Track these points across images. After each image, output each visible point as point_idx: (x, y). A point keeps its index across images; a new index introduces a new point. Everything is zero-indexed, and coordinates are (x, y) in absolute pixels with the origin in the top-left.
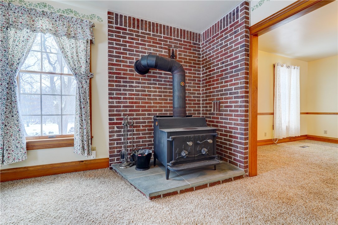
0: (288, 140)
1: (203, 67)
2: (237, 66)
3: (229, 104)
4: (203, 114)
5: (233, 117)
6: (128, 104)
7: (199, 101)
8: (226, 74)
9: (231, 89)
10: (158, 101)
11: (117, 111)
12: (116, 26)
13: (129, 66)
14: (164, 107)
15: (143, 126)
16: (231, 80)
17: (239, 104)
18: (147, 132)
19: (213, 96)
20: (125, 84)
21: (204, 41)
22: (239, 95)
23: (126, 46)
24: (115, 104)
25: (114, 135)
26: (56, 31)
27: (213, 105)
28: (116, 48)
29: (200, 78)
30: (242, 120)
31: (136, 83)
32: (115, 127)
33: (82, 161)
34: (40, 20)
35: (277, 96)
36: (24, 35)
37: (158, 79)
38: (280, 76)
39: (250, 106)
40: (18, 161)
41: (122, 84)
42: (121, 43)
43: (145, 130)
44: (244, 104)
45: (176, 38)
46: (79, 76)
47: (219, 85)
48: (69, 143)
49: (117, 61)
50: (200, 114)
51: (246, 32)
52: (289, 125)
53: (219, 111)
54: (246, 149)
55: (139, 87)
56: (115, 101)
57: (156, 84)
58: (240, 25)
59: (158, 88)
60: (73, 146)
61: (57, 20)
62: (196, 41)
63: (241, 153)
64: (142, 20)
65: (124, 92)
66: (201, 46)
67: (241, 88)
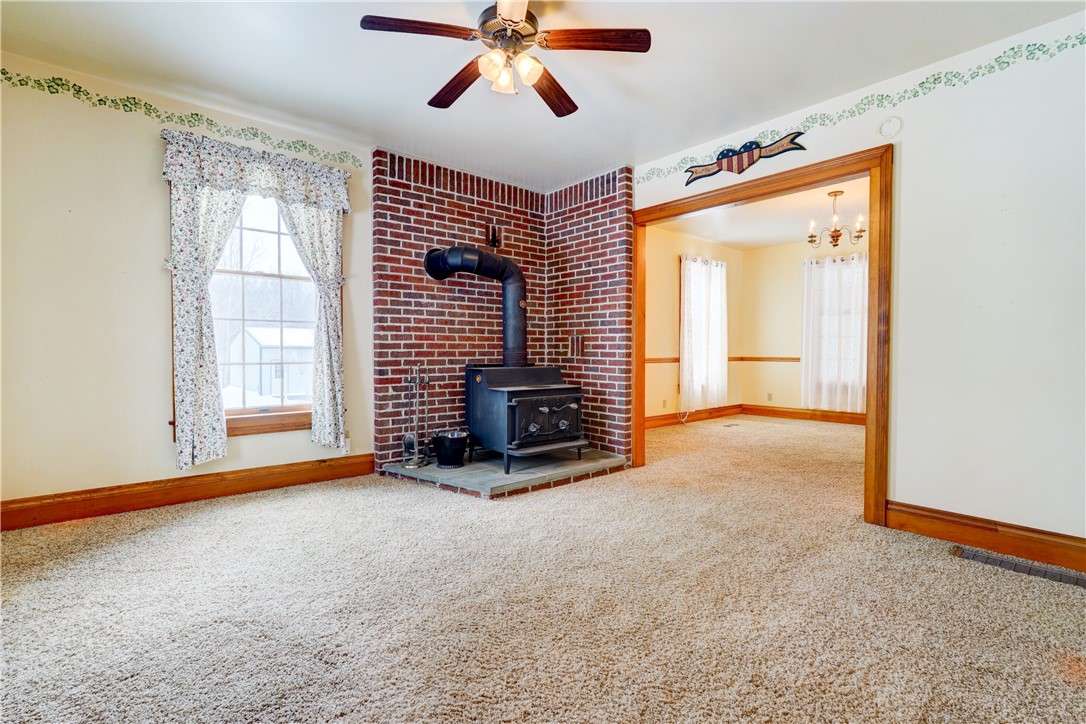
0: (707, 415)
1: (550, 265)
2: (613, 276)
3: (600, 343)
4: (550, 360)
5: (608, 366)
6: (413, 341)
7: (542, 333)
8: (595, 286)
9: (604, 316)
10: (468, 335)
11: (393, 354)
12: (391, 179)
13: (414, 263)
14: (479, 346)
15: (440, 386)
16: (604, 300)
17: (617, 343)
18: (448, 397)
19: (571, 325)
20: (407, 299)
21: (551, 211)
22: (617, 327)
23: (408, 220)
24: (390, 342)
25: (387, 405)
26: (283, 191)
27: (570, 343)
28: (392, 226)
29: (543, 285)
30: (622, 371)
31: (429, 296)
32: (390, 389)
33: (324, 461)
34: (255, 169)
35: (686, 324)
36: (226, 200)
37: (467, 288)
38: (690, 282)
39: (634, 347)
40: (215, 457)
41: (402, 299)
42: (401, 214)
43: (443, 394)
44: (624, 343)
45: (500, 204)
46: (325, 282)
47: (583, 306)
48: (301, 422)
49: (393, 251)
50: (542, 360)
51: (628, 219)
52: (707, 383)
53: (583, 355)
54: (628, 420)
55: (432, 305)
56: (389, 333)
57: (463, 299)
58: (619, 204)
59: (468, 307)
60: (311, 428)
61: (286, 168)
62: (537, 210)
63: (621, 428)
64: (439, 168)
65: (405, 316)
66: (545, 221)
67: (620, 315)
